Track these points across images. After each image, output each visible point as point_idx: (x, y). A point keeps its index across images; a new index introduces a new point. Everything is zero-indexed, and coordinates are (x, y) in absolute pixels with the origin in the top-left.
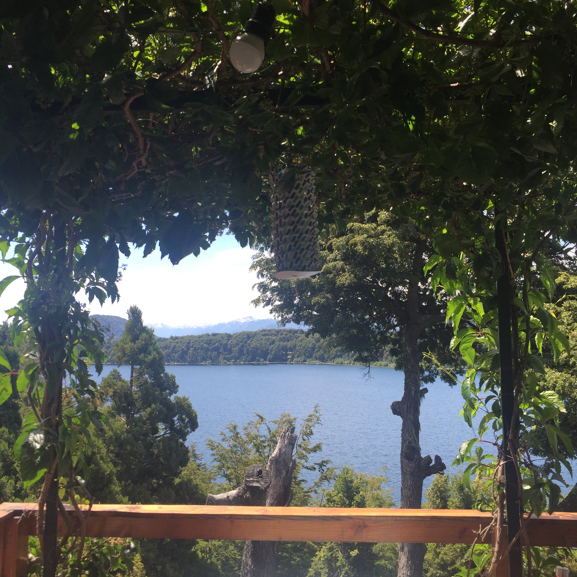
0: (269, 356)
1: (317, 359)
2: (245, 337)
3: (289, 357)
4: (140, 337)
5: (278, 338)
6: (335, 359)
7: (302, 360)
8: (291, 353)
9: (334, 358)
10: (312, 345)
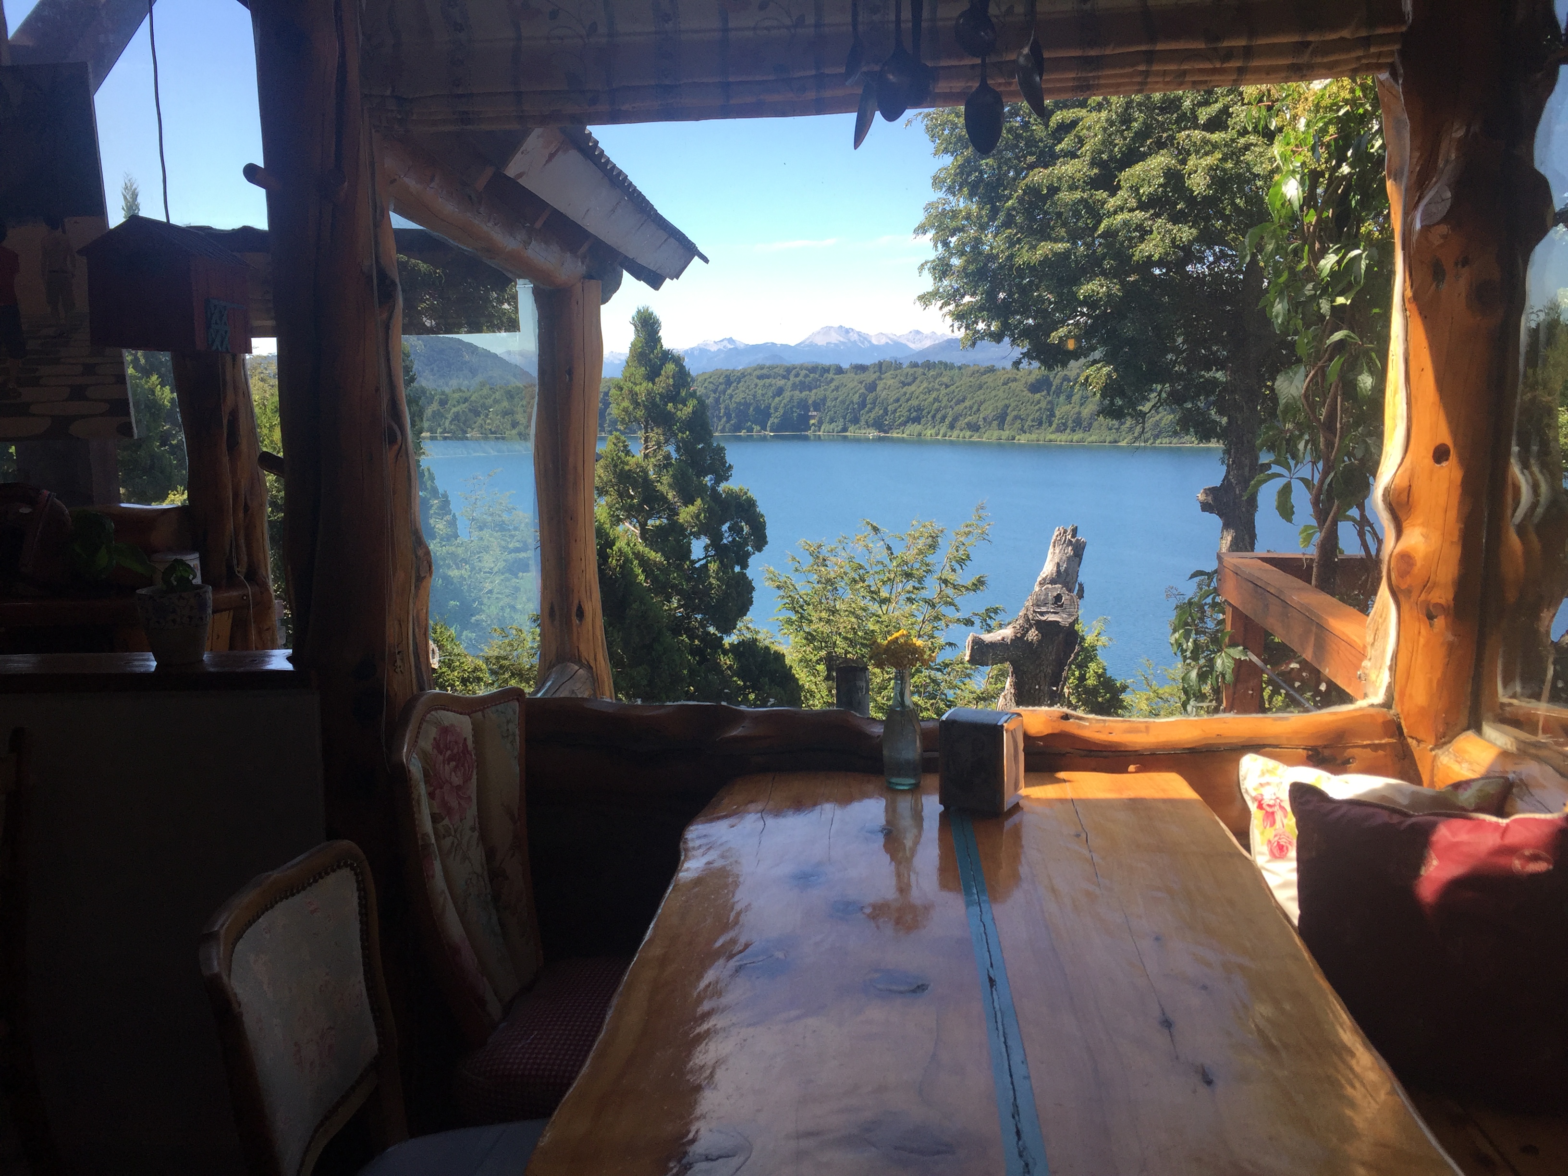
0: (771, 421)
1: (868, 427)
2: (721, 380)
3: (812, 422)
4: (663, 372)
5: (790, 383)
6: (905, 426)
7: (839, 428)
8: (815, 413)
9: (904, 424)
10: (860, 397)
